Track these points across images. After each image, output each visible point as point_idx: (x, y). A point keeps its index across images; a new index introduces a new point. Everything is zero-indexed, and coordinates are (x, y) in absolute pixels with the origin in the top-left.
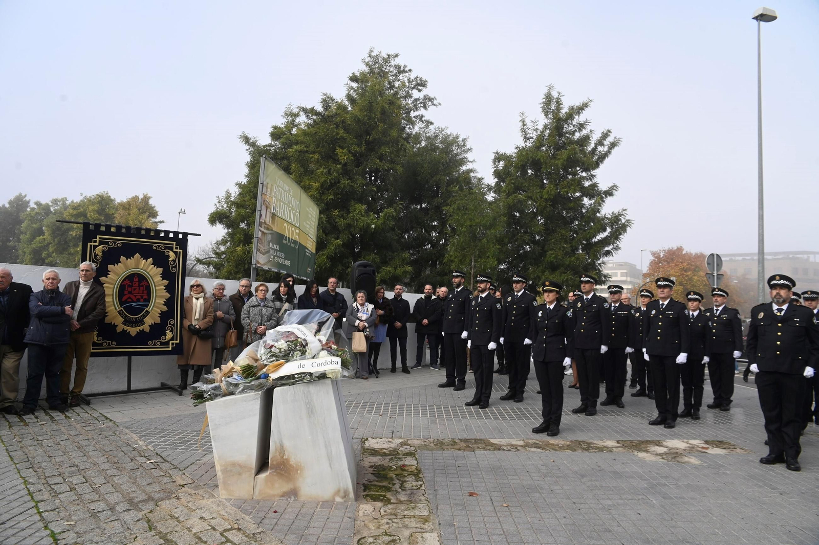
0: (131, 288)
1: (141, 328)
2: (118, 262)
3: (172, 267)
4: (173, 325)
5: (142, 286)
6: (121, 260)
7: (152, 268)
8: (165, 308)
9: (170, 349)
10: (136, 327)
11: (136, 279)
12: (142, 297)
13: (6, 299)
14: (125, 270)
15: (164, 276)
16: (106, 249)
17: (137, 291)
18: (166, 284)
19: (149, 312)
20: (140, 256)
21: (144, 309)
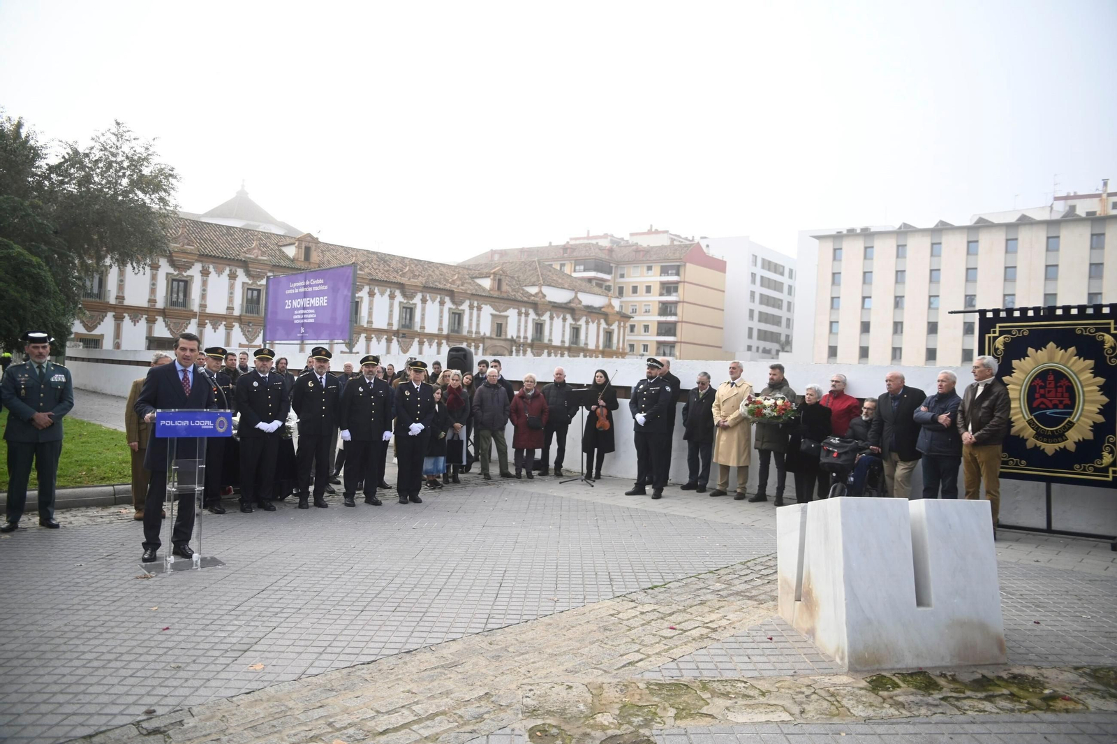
0: (1044, 391)
1: (1061, 445)
2: (1025, 355)
3: (1110, 358)
4: (1114, 444)
5: (1061, 386)
6: (1028, 353)
7: (1075, 361)
8: (1101, 419)
9: (1110, 479)
10: (1053, 443)
11: (1051, 378)
12: (1061, 402)
14: (1034, 367)
15: (1097, 372)
16: (1008, 341)
17: (1052, 394)
18: (1101, 384)
19: (1074, 424)
20: (1055, 346)
21: (1066, 418)
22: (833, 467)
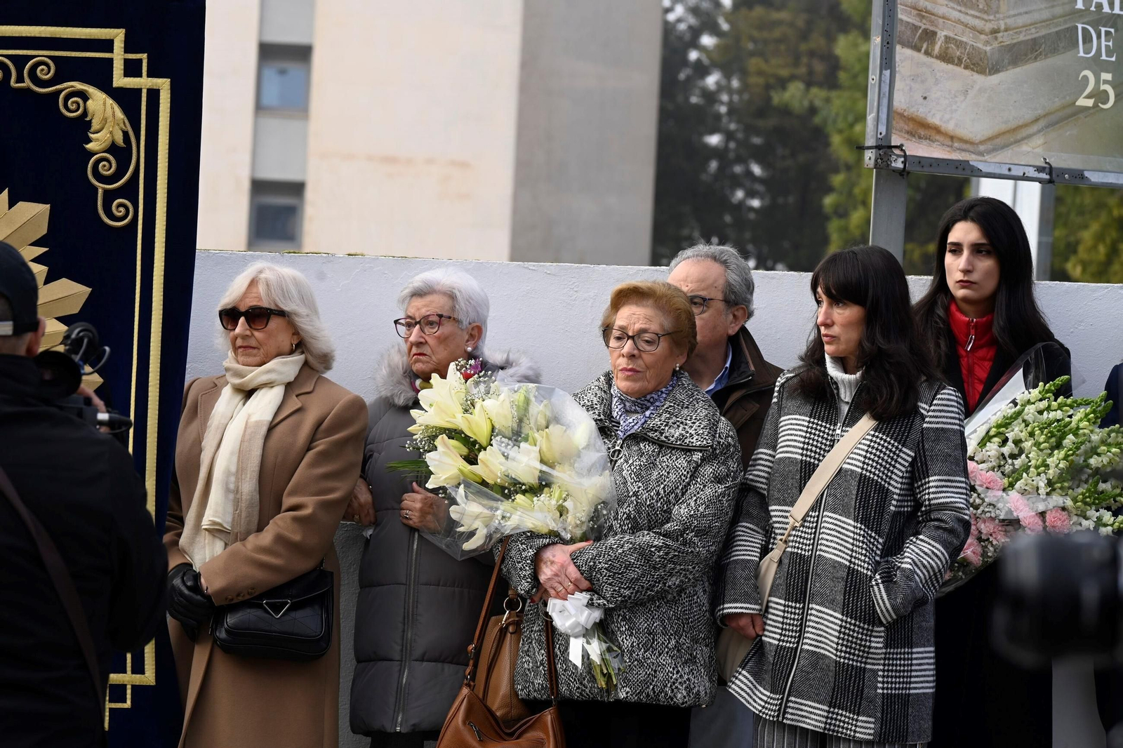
3: (109, 196)
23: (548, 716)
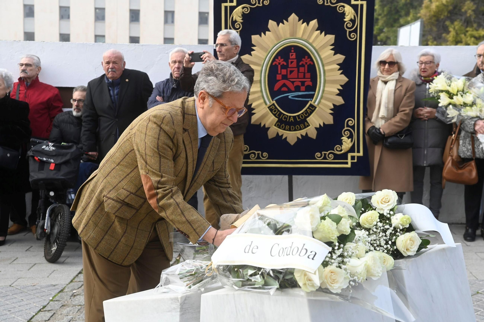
0: (285, 70)
1: (303, 132)
2: (265, 29)
3: (350, 32)
4: (353, 127)
5: (303, 66)
6: (269, 26)
7: (317, 37)
8: (340, 101)
9: (349, 166)
10: (295, 130)
11: (293, 56)
12: (303, 83)
13: (115, 92)
14: (276, 43)
15: (337, 48)
16: (247, 11)
17: (295, 74)
18: (341, 61)
19: (316, 108)
20: (297, 18)
21: (308, 101)
22: (49, 184)
23: (473, 163)
